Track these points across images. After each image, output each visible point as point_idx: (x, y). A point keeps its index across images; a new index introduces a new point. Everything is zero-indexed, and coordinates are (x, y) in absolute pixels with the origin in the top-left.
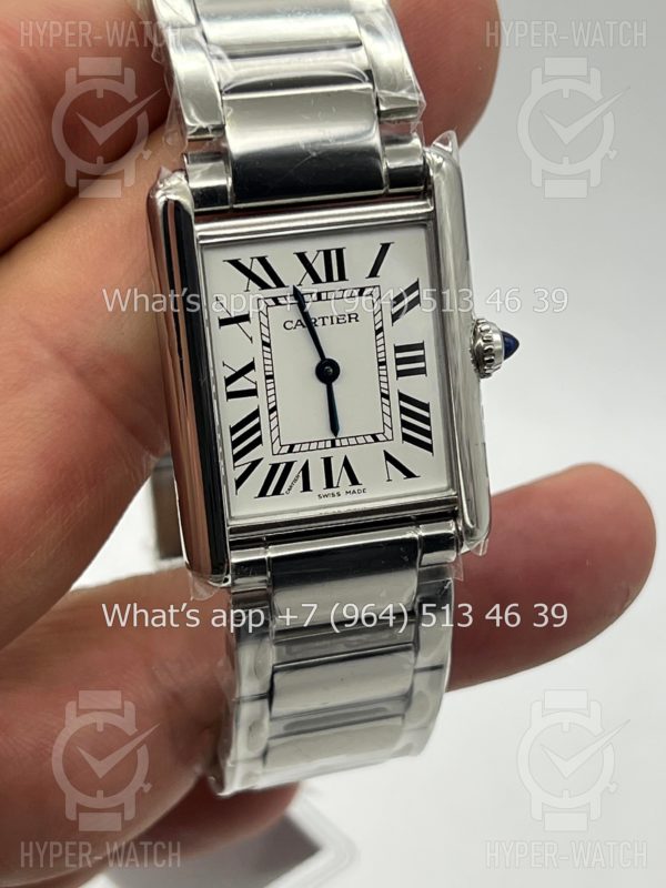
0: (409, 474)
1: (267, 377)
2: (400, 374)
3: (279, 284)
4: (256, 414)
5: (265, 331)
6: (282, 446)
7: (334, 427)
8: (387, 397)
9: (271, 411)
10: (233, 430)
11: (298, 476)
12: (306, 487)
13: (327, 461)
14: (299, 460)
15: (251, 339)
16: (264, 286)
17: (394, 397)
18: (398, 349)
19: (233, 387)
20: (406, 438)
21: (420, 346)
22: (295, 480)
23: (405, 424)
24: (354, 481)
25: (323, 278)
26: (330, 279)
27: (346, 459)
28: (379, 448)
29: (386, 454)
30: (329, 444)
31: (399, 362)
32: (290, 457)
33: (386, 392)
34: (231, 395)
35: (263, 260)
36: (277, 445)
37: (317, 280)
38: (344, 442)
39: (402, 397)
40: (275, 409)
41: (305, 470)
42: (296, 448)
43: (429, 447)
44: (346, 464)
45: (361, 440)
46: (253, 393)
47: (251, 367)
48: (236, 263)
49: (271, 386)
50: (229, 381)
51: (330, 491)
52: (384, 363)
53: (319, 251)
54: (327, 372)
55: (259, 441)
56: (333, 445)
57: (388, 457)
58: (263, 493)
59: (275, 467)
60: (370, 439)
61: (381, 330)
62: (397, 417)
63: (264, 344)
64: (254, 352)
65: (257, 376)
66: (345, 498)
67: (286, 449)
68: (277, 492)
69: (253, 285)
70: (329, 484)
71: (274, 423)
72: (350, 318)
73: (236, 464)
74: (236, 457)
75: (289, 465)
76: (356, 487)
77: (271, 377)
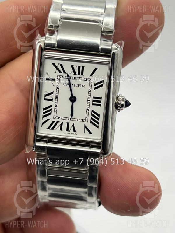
0: (90, 133)
1: (56, 97)
2: (93, 104)
3: (65, 72)
4: (51, 106)
5: (58, 84)
6: (56, 117)
7: (72, 115)
8: (88, 110)
9: (55, 106)
10: (44, 109)
11: (59, 126)
12: (61, 129)
13: (68, 124)
14: (60, 122)
15: (54, 86)
16: (60, 72)
17: (90, 110)
18: (94, 98)
19: (46, 98)
20: (91, 122)
21: (101, 98)
22: (58, 127)
23: (92, 119)
24: (75, 131)
25: (77, 74)
26: (79, 74)
27: (73, 124)
28: (83, 124)
29: (85, 126)
30: (69, 119)
31: (94, 101)
32: (58, 120)
33: (88, 109)
34: (45, 100)
35: (61, 65)
36: (55, 116)
37: (75, 74)
38: (74, 119)
39: (93, 111)
40: (56, 106)
41: (62, 124)
42: (60, 118)
43: (98, 127)
44: (73, 126)
45: (79, 120)
46: (52, 100)
47: (52, 93)
48: (54, 64)
49: (57, 100)
50: (46, 96)
51: (67, 132)
52: (89, 101)
53: (77, 66)
54: (73, 99)
55: (50, 114)
56: (71, 120)
57: (85, 127)
58: (49, 128)
59: (53, 122)
60: (81, 120)
61: (90, 91)
62: (90, 116)
63: (57, 88)
64: (54, 89)
65: (53, 96)
66: (71, 135)
67: (57, 118)
68: (53, 129)
69: (57, 71)
70: (67, 130)
71: (55, 110)
72: (82, 86)
73: (43, 119)
74: (44, 117)
75: (57, 122)
76: (75, 133)
77: (57, 97)
